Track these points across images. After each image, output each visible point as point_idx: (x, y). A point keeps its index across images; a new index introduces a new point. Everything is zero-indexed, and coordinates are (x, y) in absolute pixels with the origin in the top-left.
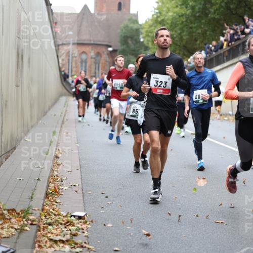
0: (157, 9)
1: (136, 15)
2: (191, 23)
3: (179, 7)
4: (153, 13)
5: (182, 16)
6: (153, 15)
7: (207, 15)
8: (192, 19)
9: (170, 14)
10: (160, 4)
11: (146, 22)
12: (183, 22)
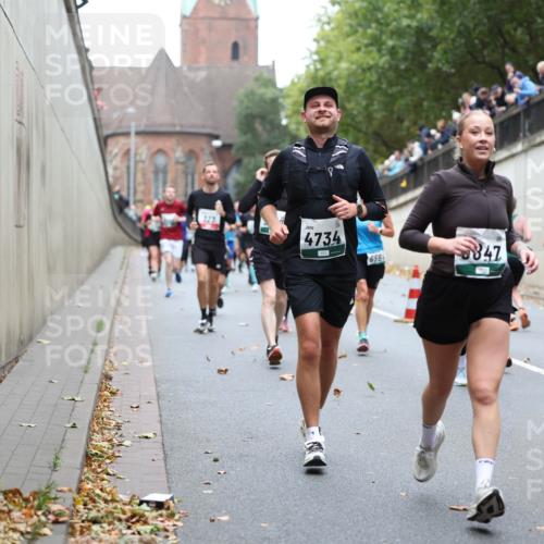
0: (317, 53)
1: (271, 70)
2: (391, 84)
3: (363, 49)
4: (308, 62)
5: (370, 68)
6: (308, 67)
7: (423, 66)
8: (391, 74)
9: (344, 65)
10: (322, 43)
11: (293, 83)
12: (371, 83)
